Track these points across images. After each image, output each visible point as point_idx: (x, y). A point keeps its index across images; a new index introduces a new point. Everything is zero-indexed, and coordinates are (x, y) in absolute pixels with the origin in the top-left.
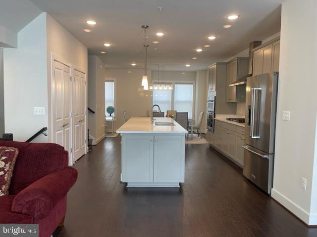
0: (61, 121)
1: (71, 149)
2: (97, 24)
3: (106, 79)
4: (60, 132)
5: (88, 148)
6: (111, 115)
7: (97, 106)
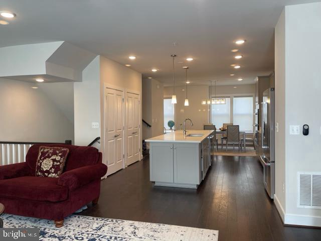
0: (114, 133)
1: (124, 156)
2: (136, 59)
3: (164, 96)
4: (112, 141)
5: (142, 155)
6: (171, 129)
7: (153, 120)
